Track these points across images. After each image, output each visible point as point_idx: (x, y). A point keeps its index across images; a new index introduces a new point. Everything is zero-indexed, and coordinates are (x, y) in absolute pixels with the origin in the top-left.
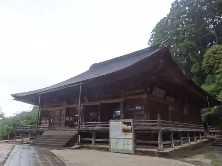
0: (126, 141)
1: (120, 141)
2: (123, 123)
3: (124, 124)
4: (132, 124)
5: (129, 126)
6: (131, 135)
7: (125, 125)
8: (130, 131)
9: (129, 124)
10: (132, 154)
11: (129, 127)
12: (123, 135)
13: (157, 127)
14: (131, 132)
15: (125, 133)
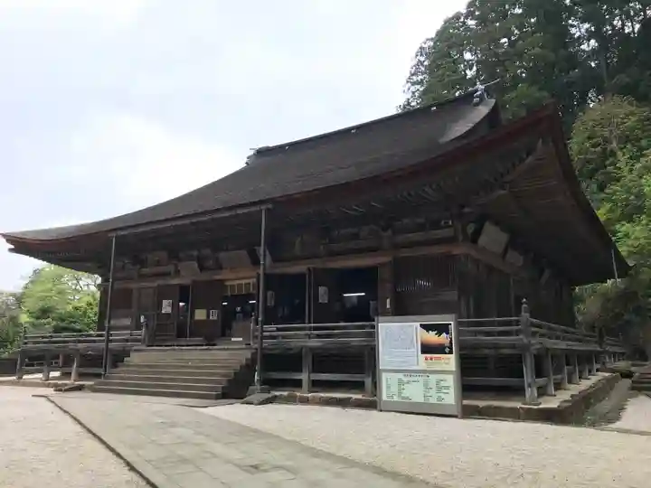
0: (433, 378)
1: (416, 379)
2: (423, 326)
3: (427, 328)
4: (452, 328)
5: (444, 335)
6: (450, 362)
7: (428, 331)
8: (447, 350)
9: (442, 329)
10: (456, 417)
11: (444, 338)
12: (422, 361)
13: (521, 337)
14: (451, 352)
15: (429, 355)
